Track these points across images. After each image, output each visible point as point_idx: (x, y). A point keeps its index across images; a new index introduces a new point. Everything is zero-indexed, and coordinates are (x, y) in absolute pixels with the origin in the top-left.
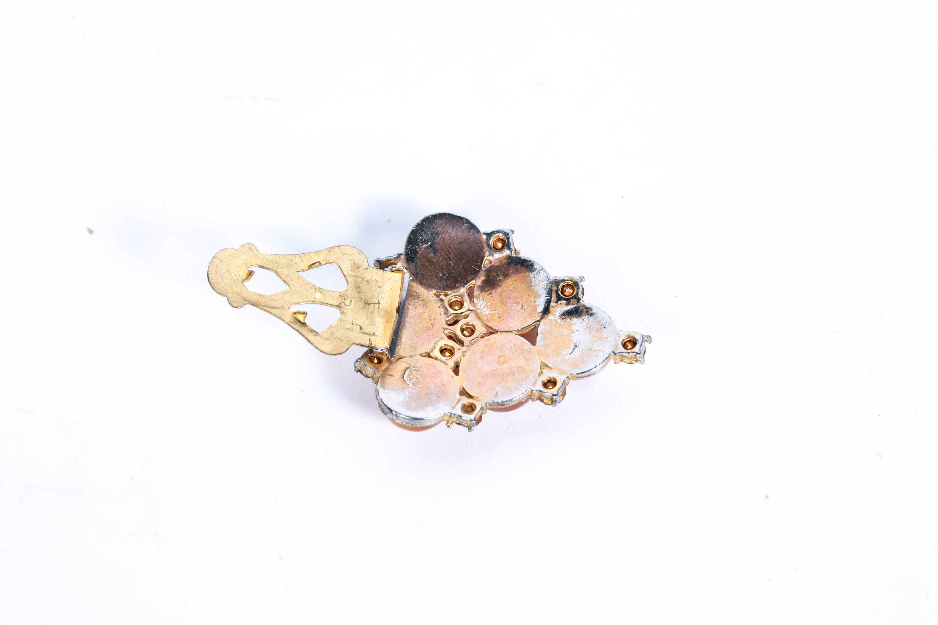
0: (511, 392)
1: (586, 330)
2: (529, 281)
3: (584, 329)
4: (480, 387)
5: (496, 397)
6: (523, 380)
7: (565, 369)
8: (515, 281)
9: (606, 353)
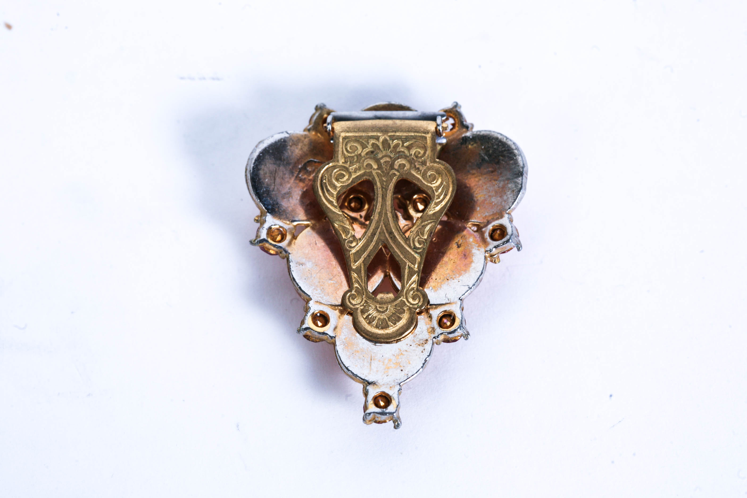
0: (305, 279)
1: (398, 351)
2: (454, 277)
3: (399, 349)
4: (310, 245)
5: (296, 264)
6: (323, 290)
7: (342, 334)
8: (454, 261)
9: (366, 376)
